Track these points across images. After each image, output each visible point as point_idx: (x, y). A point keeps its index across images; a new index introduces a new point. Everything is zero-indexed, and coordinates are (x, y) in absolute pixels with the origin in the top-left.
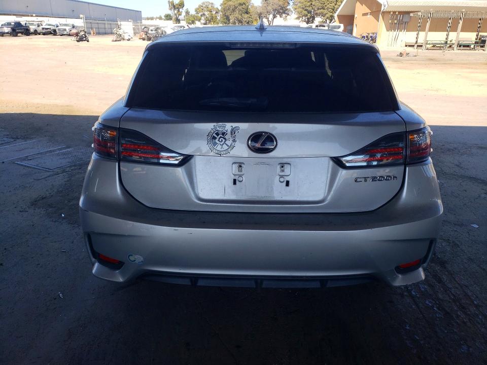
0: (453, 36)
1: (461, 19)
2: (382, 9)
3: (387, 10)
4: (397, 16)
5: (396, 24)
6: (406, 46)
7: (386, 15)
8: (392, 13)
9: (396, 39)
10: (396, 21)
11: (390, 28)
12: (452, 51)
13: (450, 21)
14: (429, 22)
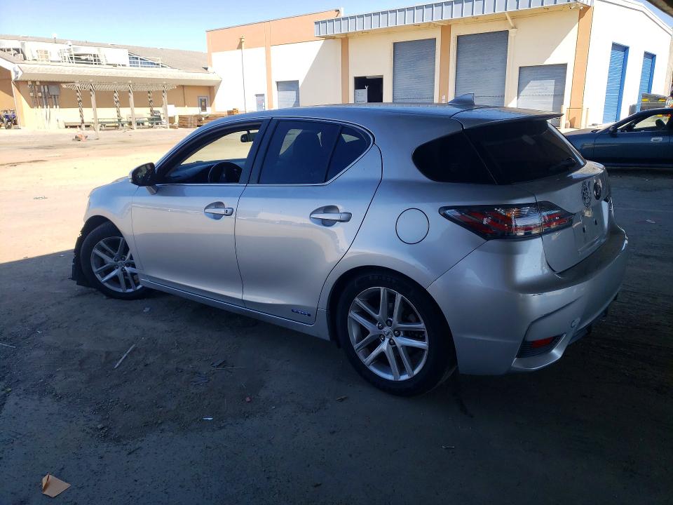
0: (125, 113)
1: (130, 92)
2: (13, 78)
3: (23, 79)
4: (39, 87)
5: (41, 97)
6: (66, 127)
7: (21, 87)
8: (30, 83)
9: (48, 118)
10: (40, 94)
11: (35, 102)
12: (132, 131)
13: (115, 95)
14: (93, 96)
